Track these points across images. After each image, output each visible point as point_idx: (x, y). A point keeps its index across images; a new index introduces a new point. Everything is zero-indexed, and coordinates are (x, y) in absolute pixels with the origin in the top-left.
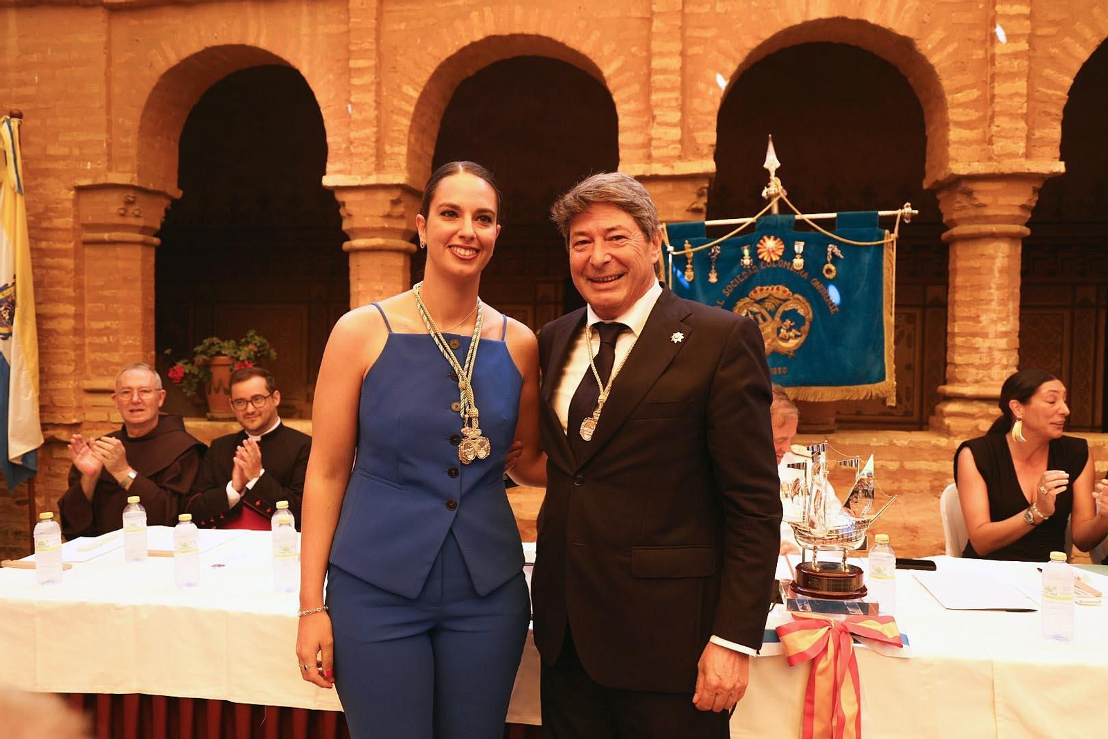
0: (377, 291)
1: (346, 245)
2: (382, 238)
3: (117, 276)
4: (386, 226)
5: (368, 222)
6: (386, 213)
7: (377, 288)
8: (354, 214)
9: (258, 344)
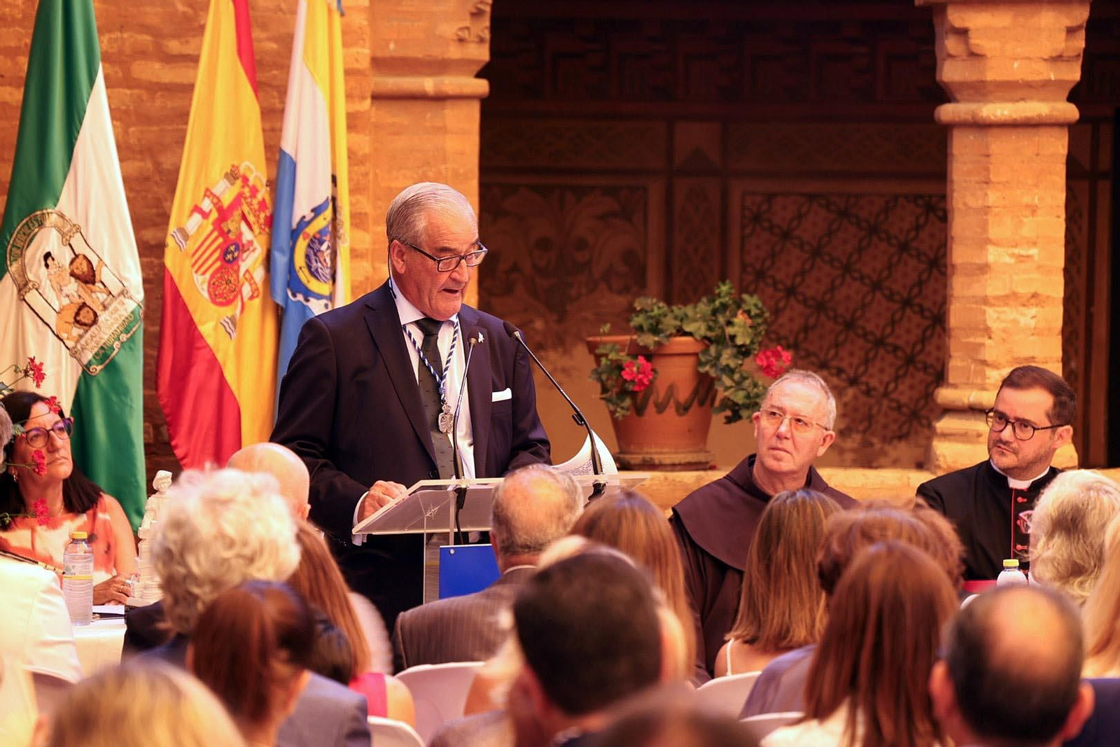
0: (1027, 206)
1: (947, 112)
2: (1043, 100)
3: (443, 167)
4: (1053, 77)
5: (1018, 71)
6: (1054, 54)
7: (1026, 200)
8: (989, 54)
9: (754, 311)
